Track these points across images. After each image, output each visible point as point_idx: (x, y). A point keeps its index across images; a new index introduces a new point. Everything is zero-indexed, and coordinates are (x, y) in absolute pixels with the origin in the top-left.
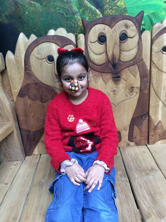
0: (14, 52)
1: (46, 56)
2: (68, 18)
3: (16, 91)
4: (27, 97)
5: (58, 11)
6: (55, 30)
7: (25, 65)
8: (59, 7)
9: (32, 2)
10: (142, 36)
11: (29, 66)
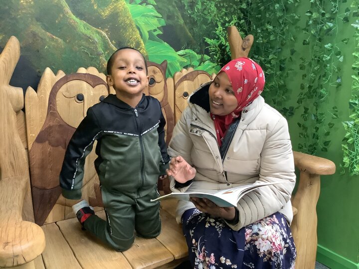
1: (75, 94)
2: (93, 58)
3: (34, 135)
4: (47, 142)
5: (83, 50)
7: (50, 103)
8: (83, 46)
9: (54, 37)
10: (167, 82)
11: (55, 105)
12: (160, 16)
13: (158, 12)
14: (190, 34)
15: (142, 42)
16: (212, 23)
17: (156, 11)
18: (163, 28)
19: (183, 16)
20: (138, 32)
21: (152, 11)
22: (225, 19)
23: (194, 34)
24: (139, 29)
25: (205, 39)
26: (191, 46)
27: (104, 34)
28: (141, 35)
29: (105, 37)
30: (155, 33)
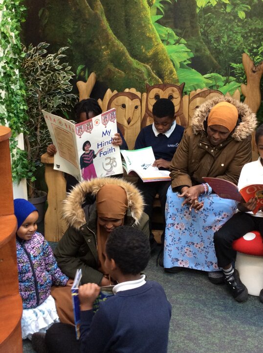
0: (102, 100)
1: (121, 104)
2: (140, 83)
5: (135, 78)
6: (129, 89)
8: (135, 75)
9: (120, 71)
10: (183, 98)
12: (189, 50)
13: (188, 48)
14: (215, 61)
15: (174, 70)
16: (238, 50)
17: (186, 48)
18: (192, 59)
19: (209, 49)
20: (172, 63)
21: (183, 48)
22: (253, 46)
23: (219, 61)
24: (172, 61)
25: (231, 64)
26: (217, 71)
27: (148, 66)
28: (174, 65)
29: (149, 69)
30: (185, 63)
